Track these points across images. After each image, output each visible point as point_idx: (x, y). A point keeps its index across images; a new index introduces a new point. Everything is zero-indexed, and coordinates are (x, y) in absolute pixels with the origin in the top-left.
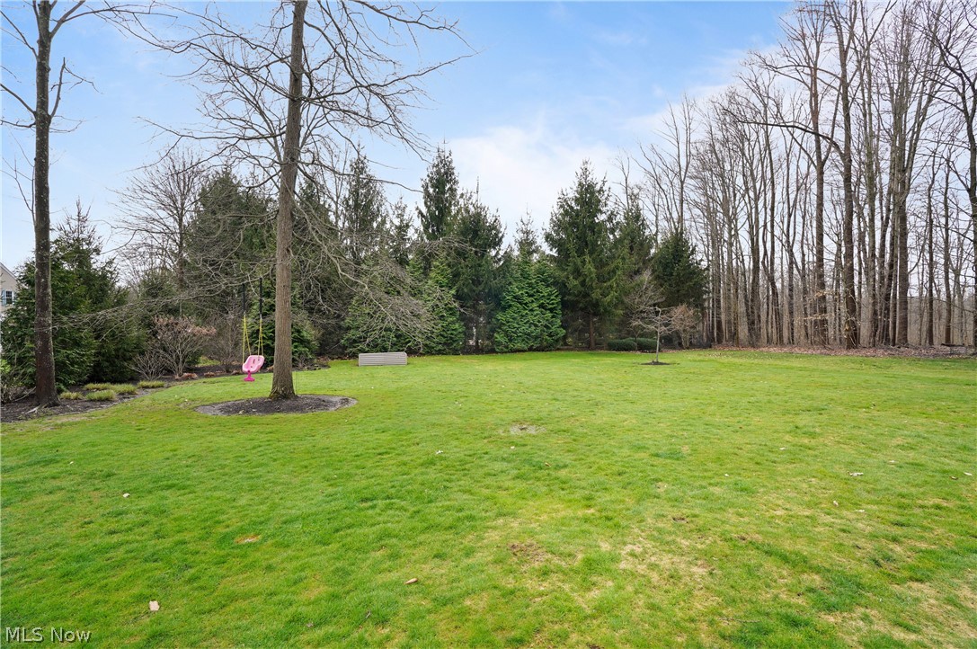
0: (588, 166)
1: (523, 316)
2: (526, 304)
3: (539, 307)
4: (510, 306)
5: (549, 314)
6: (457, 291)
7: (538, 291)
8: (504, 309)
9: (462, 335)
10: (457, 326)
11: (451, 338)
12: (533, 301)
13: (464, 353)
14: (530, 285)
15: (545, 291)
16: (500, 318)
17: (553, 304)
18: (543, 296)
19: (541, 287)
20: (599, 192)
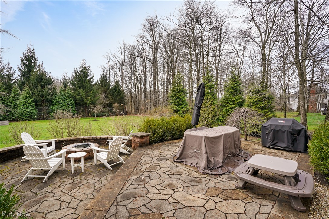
0: (85, 61)
1: (60, 107)
2: (62, 103)
3: (67, 104)
4: (56, 104)
5: (70, 107)
6: (34, 99)
7: (66, 99)
8: (53, 105)
9: (37, 114)
10: (34, 111)
11: (32, 115)
12: (64, 103)
13: (37, 120)
14: (63, 97)
15: (69, 99)
16: (52, 108)
17: (72, 103)
18: (68, 101)
19: (67, 98)
20: (88, 70)
